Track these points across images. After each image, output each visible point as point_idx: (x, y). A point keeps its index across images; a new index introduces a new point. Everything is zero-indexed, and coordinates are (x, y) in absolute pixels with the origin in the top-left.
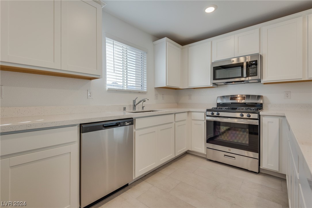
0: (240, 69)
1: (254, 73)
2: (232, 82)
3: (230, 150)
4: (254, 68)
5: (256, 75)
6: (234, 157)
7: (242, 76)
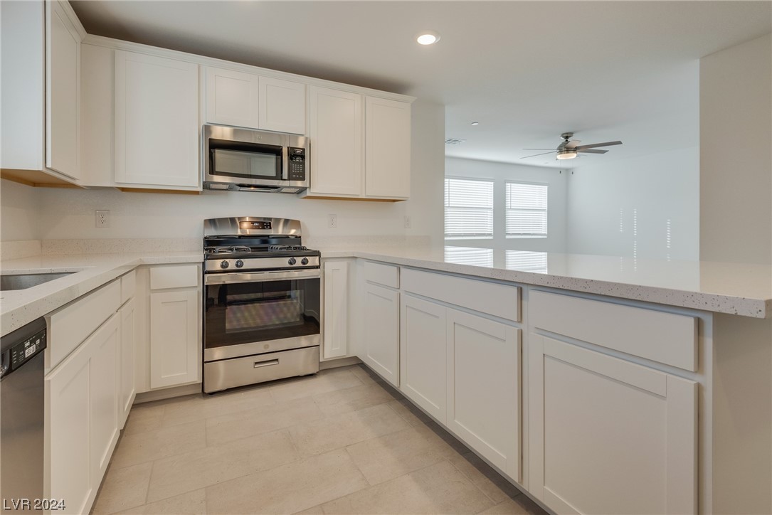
0: (272, 159)
1: (299, 174)
2: (249, 186)
3: (266, 346)
4: (299, 163)
5: (303, 179)
6: (277, 360)
7: (279, 176)
